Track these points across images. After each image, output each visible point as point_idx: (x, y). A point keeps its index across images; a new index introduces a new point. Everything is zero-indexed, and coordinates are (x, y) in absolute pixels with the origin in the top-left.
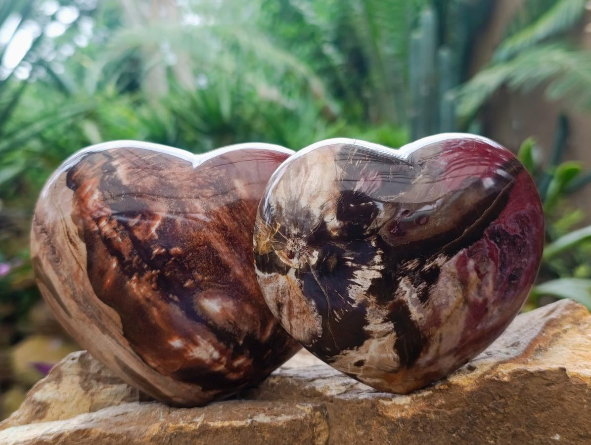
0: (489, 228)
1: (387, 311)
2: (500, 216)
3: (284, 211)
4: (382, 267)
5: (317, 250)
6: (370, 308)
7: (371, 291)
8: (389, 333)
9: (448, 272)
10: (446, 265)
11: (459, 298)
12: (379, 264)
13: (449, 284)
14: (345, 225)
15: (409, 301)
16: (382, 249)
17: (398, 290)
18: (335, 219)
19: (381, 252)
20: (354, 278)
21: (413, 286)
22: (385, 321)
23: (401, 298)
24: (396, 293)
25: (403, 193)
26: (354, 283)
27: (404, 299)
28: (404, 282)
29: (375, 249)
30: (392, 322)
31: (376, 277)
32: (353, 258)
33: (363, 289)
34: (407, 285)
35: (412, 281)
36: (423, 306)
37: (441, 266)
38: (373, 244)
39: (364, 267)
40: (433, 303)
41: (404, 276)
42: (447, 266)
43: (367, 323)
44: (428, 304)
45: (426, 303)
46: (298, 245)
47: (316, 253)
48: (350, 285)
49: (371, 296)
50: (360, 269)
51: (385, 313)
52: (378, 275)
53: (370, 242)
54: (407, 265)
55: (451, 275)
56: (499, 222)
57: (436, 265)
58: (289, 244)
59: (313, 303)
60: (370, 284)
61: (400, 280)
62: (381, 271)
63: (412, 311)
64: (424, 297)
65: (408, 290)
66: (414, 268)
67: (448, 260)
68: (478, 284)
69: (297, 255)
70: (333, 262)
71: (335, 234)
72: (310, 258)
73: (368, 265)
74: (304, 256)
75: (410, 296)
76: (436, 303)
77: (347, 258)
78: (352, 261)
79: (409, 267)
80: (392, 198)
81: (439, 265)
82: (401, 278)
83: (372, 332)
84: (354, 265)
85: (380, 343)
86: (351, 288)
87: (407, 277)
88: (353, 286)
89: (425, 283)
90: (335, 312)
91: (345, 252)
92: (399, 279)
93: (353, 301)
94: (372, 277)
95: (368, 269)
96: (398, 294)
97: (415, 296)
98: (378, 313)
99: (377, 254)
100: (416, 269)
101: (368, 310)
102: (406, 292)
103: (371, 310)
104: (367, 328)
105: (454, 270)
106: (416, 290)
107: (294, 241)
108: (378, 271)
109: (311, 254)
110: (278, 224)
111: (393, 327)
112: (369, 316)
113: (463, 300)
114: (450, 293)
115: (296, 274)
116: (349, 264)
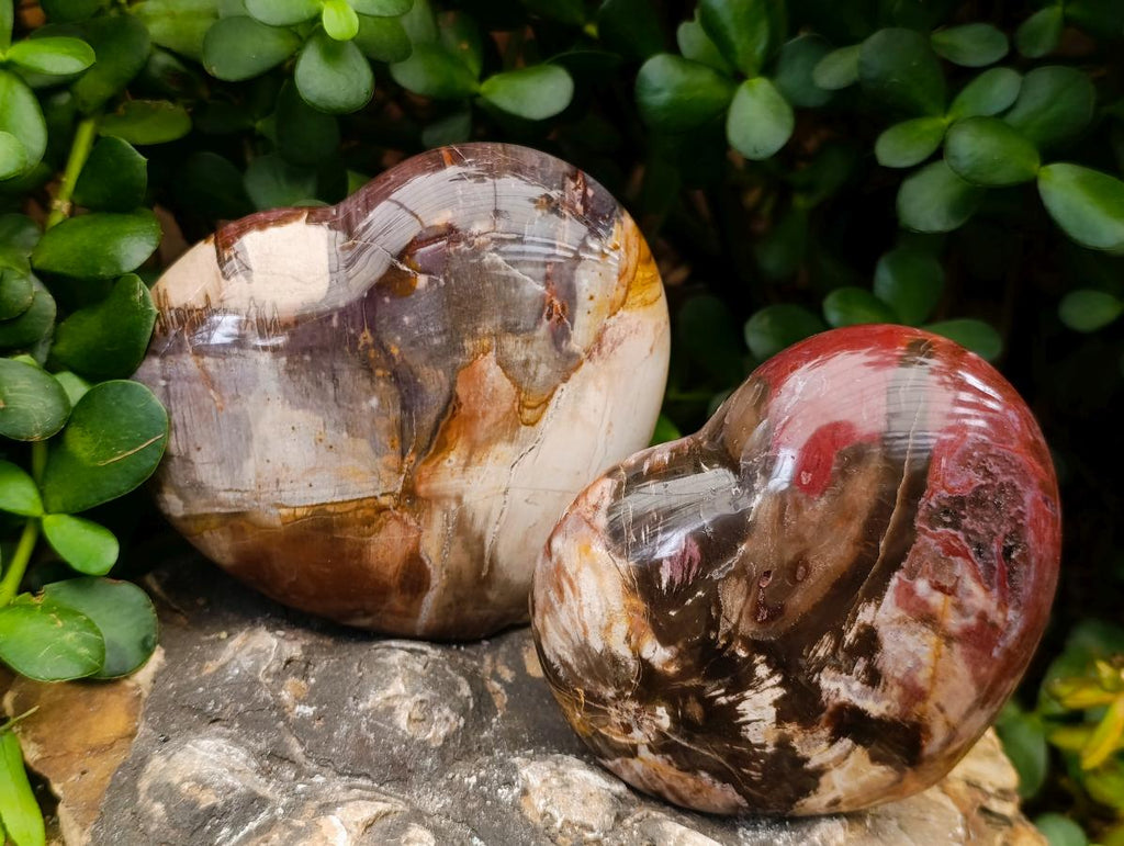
0: (921, 513)
1: (827, 729)
2: (929, 481)
3: (575, 667)
4: (777, 679)
5: (660, 706)
6: (796, 740)
7: (781, 719)
8: (849, 752)
9: (891, 623)
10: (881, 615)
11: (933, 643)
12: (769, 678)
13: (904, 636)
14: (680, 650)
15: (852, 698)
16: (760, 654)
17: (824, 695)
18: (659, 647)
19: (763, 658)
20: (742, 715)
21: (844, 674)
22: (832, 742)
23: (836, 701)
24: (824, 699)
25: (743, 548)
26: (748, 723)
27: (842, 700)
28: (826, 678)
29: (749, 660)
30: (845, 737)
31: (776, 697)
32: (723, 691)
33: (767, 723)
34: (834, 679)
35: (839, 669)
36: (880, 690)
37: (872, 622)
38: (742, 653)
39: (748, 693)
40: (893, 677)
41: (820, 670)
42: (883, 616)
43: (807, 760)
44: (886, 683)
45: (882, 684)
46: (627, 711)
47: (661, 711)
48: (744, 727)
49: (787, 725)
50: (744, 699)
51: (825, 733)
52: (779, 693)
53: (734, 654)
54: (816, 652)
55: (899, 623)
56: (934, 491)
57: (864, 625)
58: (613, 714)
59: (704, 775)
60: (773, 711)
61: (819, 679)
62: (780, 685)
63: (865, 708)
64: (874, 678)
65: (841, 686)
66: (829, 651)
67: (878, 606)
68: (954, 605)
69: (634, 725)
70: (695, 710)
71: (672, 669)
72: (657, 721)
73: (751, 688)
74: (647, 723)
75: (849, 689)
76: (898, 675)
77: (714, 694)
78: (726, 694)
79: (821, 653)
80: (730, 565)
81: (868, 622)
82: (817, 675)
83: (822, 765)
84: (731, 698)
85: (845, 769)
86: (747, 731)
87: (826, 669)
88: (749, 727)
89: (861, 659)
90: (745, 770)
91: (704, 688)
92: (815, 679)
93: (763, 746)
94: (770, 700)
95: (757, 693)
96: (828, 699)
97: (857, 686)
98: (814, 739)
99: (757, 665)
100: (835, 650)
101: (794, 744)
102: (838, 690)
103: (801, 743)
104: (810, 766)
105: (899, 613)
106: (854, 677)
107: (617, 707)
108: (773, 687)
109: (654, 716)
110: (578, 690)
111: (851, 742)
112: (802, 751)
113: (944, 641)
114: (912, 647)
115: (651, 749)
116: (723, 700)
